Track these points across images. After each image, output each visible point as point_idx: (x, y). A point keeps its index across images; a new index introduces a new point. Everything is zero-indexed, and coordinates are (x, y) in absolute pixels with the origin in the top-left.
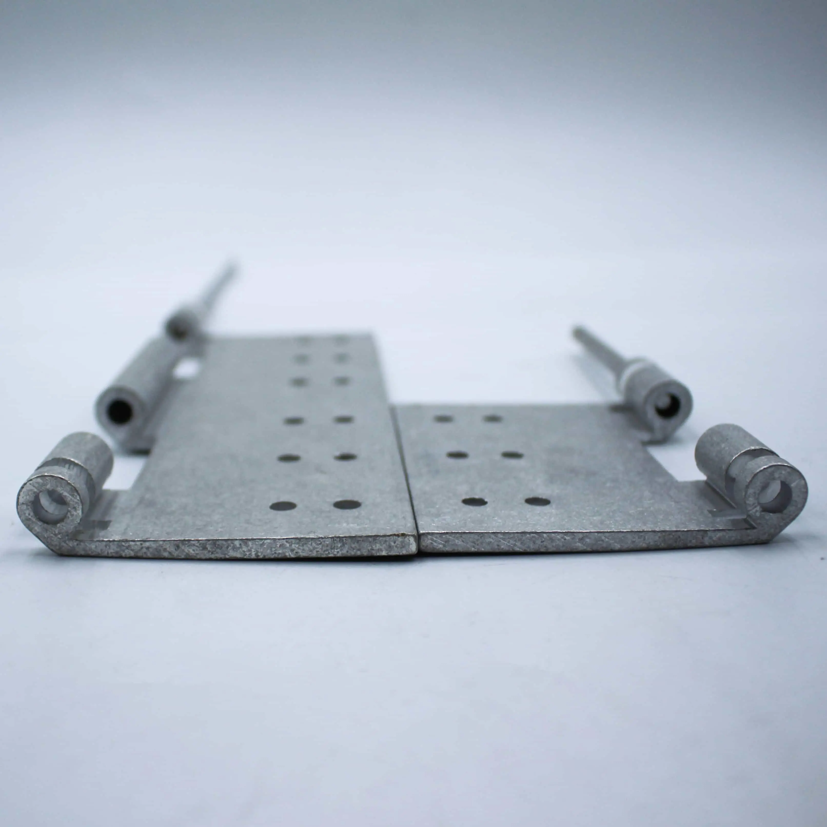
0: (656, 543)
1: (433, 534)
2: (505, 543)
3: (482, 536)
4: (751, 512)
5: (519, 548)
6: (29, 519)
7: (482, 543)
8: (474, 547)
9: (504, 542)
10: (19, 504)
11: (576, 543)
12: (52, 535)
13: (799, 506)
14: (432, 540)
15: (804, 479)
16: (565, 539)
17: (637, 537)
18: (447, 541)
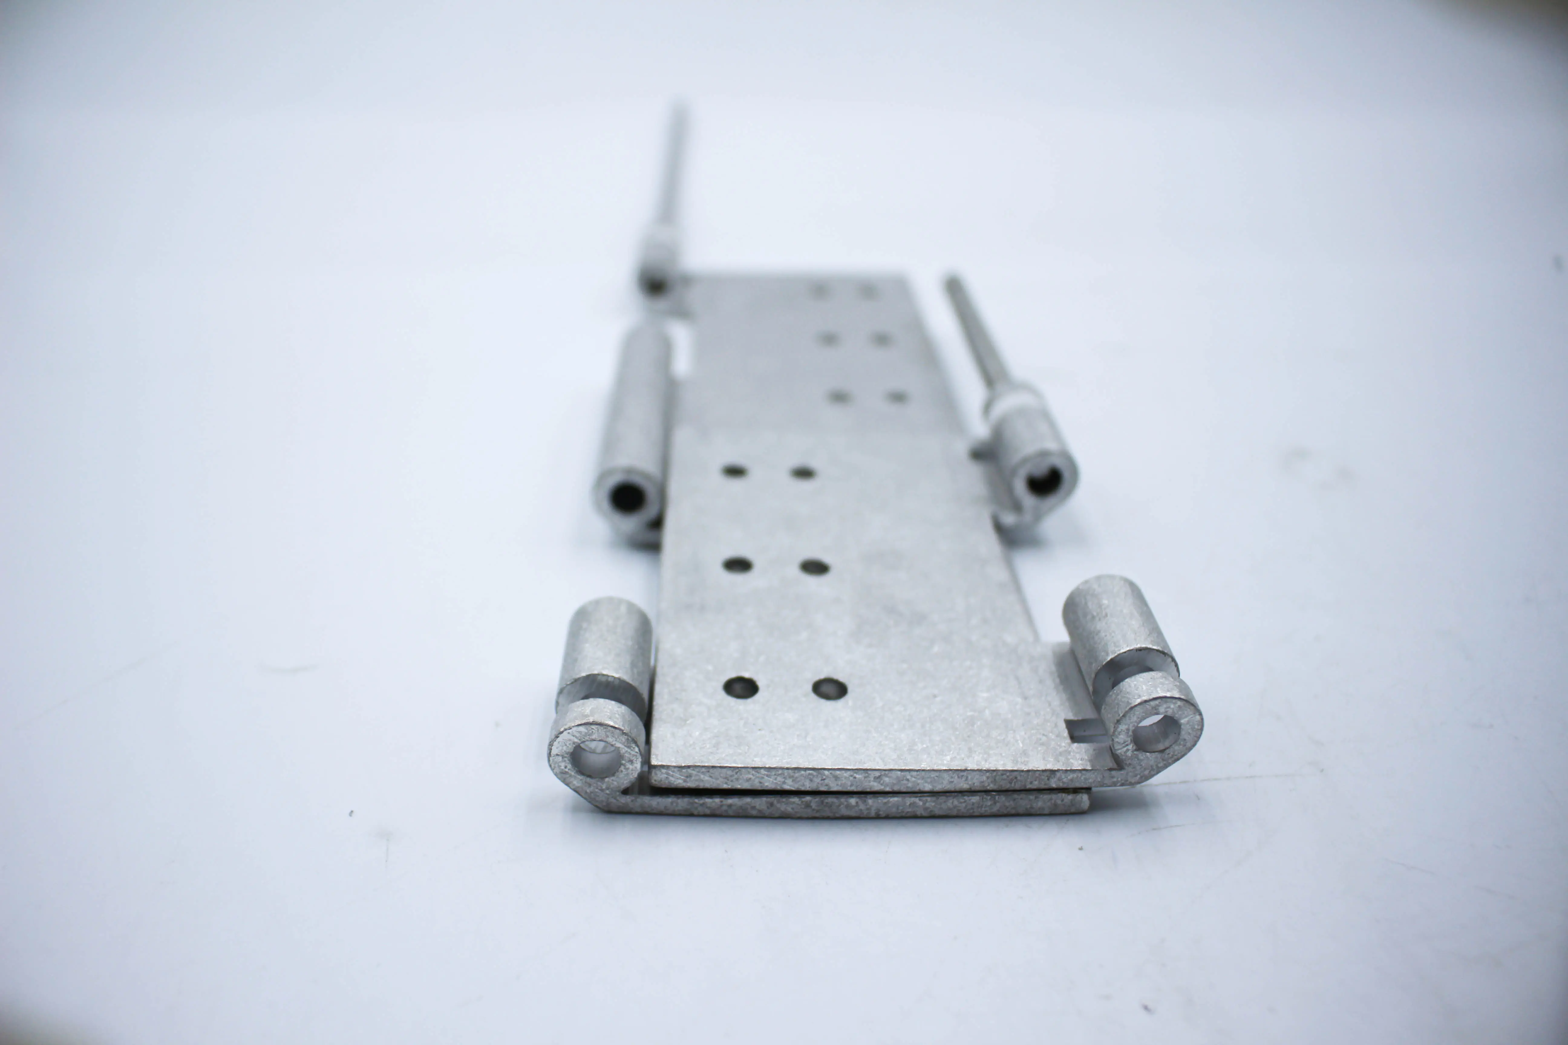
0: (983, 784)
1: (668, 767)
2: (770, 781)
3: (738, 772)
4: (1119, 751)
5: (790, 786)
6: (566, 773)
7: (737, 779)
8: (726, 783)
9: (769, 779)
10: (552, 755)
11: (870, 782)
12: (597, 790)
13: (1189, 745)
14: (668, 774)
15: (1201, 714)
16: (855, 778)
17: (956, 777)
18: (689, 776)
